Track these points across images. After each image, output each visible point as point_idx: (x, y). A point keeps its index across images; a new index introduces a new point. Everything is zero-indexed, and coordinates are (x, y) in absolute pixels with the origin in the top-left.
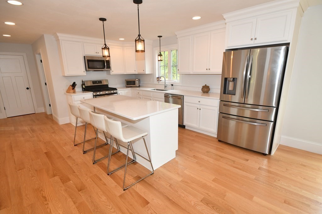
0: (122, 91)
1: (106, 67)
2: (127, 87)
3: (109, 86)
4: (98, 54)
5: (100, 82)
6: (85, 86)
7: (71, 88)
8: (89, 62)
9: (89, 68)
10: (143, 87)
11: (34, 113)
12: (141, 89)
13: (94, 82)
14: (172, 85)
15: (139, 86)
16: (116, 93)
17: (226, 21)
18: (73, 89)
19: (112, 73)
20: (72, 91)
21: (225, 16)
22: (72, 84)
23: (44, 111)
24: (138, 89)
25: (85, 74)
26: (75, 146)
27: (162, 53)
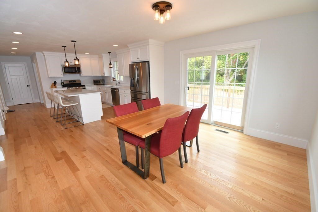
0: (89, 87)
1: (77, 71)
2: (95, 85)
3: (82, 84)
4: (72, 63)
5: (74, 81)
6: (64, 84)
7: (53, 85)
8: (65, 69)
9: (65, 72)
10: (106, 85)
11: (32, 102)
12: (105, 86)
13: (70, 81)
14: (119, 83)
15: (104, 84)
16: (85, 88)
17: (129, 48)
18: (55, 85)
19: (82, 76)
20: (54, 87)
21: (128, 46)
22: (53, 82)
23: (39, 102)
24: (102, 86)
25: (62, 76)
26: (51, 116)
27: (112, 63)
